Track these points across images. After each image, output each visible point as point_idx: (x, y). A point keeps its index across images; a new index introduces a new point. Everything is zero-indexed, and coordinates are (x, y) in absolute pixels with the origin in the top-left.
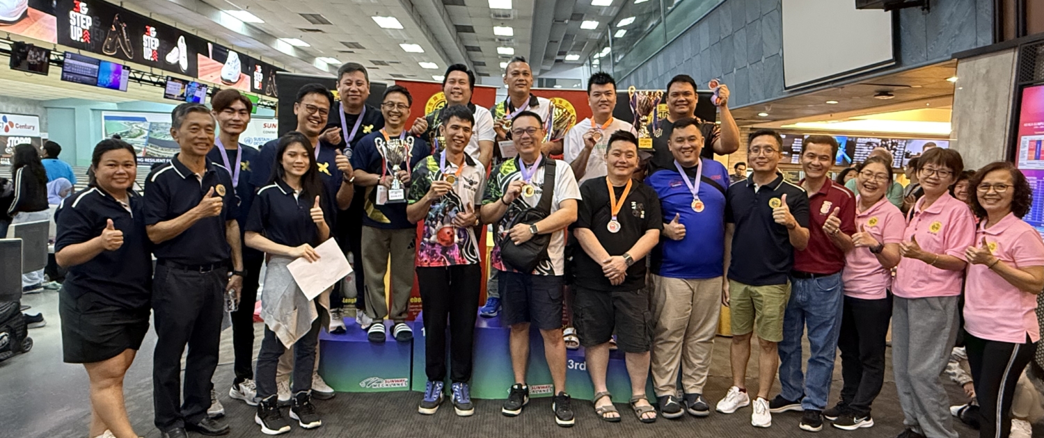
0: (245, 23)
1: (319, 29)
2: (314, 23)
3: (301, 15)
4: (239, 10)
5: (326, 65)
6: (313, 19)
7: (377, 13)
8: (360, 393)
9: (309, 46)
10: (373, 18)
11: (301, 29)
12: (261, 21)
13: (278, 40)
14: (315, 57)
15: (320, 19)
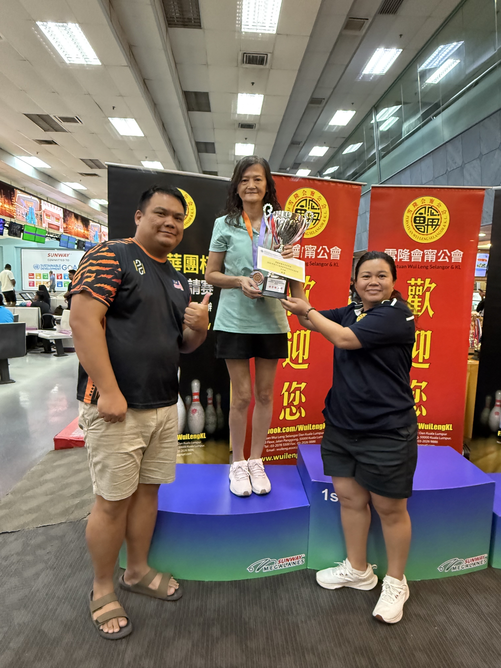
0: (35, 168)
1: (96, 173)
2: (91, 168)
3: (82, 160)
4: (30, 156)
5: (98, 205)
6: (92, 164)
7: (146, 157)
8: (247, 580)
9: (86, 189)
10: (142, 162)
11: (81, 174)
12: (48, 167)
13: (61, 184)
14: (90, 199)
15: (98, 164)
